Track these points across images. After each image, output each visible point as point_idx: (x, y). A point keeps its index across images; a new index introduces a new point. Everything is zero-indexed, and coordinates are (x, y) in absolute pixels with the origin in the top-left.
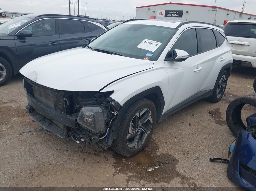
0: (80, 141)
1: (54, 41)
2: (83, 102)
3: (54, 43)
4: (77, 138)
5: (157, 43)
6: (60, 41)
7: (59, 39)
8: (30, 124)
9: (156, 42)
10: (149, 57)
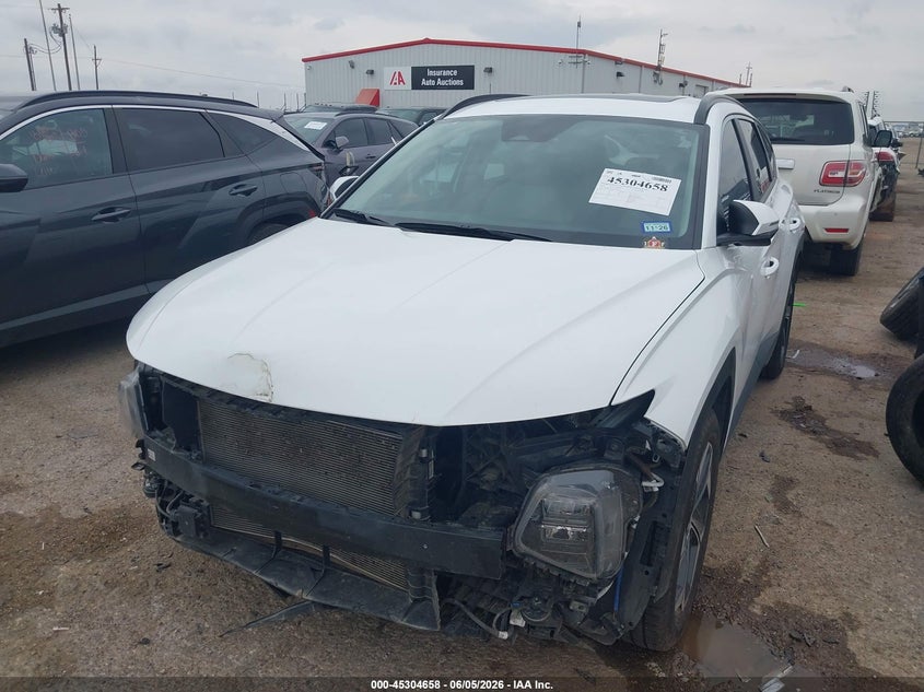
0: (507, 627)
1: (114, 202)
2: (527, 457)
3: (112, 210)
4: (500, 618)
5: (661, 180)
6: (136, 199)
7: (130, 194)
8: (152, 582)
9: (655, 179)
10: (660, 236)
